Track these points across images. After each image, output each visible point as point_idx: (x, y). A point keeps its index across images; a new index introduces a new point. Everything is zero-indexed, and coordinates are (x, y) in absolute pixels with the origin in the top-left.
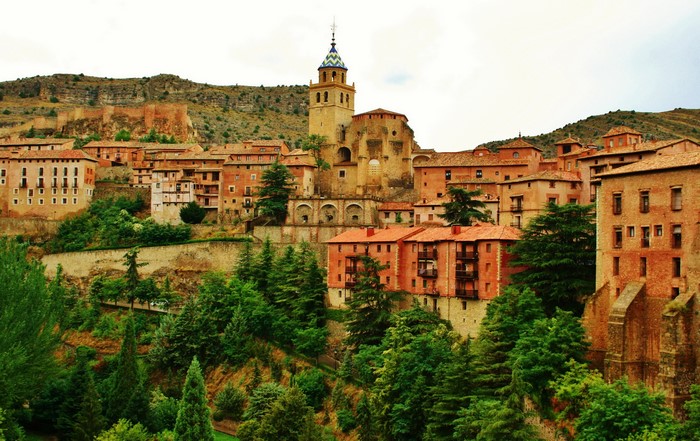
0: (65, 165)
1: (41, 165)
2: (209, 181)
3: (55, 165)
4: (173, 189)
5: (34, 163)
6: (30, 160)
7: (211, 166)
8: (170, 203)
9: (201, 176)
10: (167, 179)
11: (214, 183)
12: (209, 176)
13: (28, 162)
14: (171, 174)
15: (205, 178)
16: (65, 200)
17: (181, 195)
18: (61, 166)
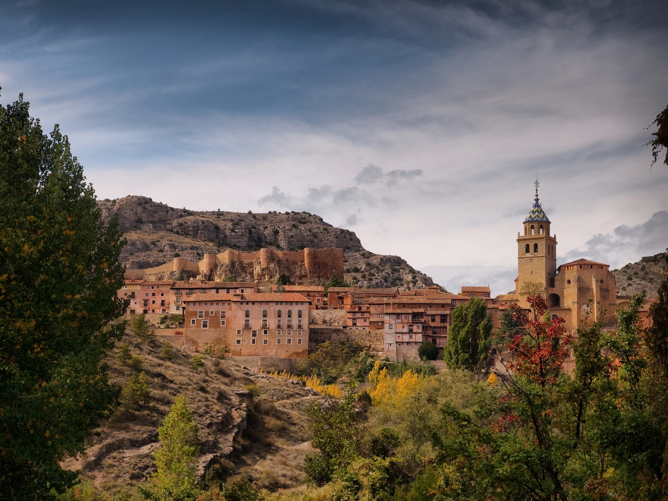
0: (289, 307)
1: (265, 307)
2: (437, 323)
3: (279, 307)
4: (406, 330)
5: (256, 305)
6: (253, 303)
7: (437, 310)
8: (403, 343)
9: (430, 318)
10: (400, 321)
11: (442, 325)
12: (438, 319)
13: (250, 304)
14: (403, 316)
15: (433, 320)
16: (289, 341)
17: (414, 336)
18: (285, 309)
